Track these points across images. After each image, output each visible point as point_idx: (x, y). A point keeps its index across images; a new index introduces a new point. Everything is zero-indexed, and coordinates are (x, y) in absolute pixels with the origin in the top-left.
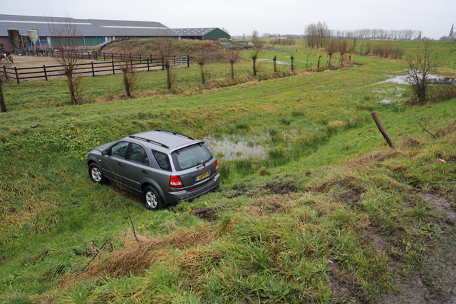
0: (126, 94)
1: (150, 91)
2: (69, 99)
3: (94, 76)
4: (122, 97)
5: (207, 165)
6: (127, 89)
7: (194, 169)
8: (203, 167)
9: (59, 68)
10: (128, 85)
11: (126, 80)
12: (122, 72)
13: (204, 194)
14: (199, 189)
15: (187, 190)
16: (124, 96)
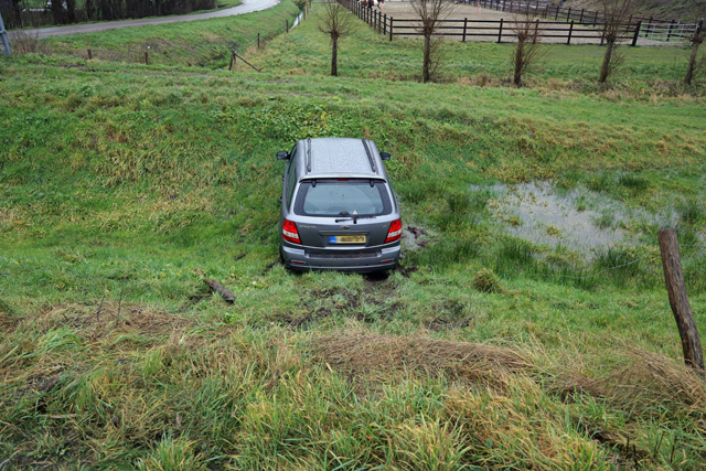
0: (513, 78)
1: (560, 81)
2: (420, 72)
3: (499, 42)
4: (505, 82)
5: (360, 222)
6: (518, 70)
7: (331, 221)
8: (351, 223)
9: (416, 24)
10: (520, 64)
11: (520, 54)
12: (517, 40)
13: (339, 271)
14: (332, 259)
15: (307, 251)
16: (509, 81)
